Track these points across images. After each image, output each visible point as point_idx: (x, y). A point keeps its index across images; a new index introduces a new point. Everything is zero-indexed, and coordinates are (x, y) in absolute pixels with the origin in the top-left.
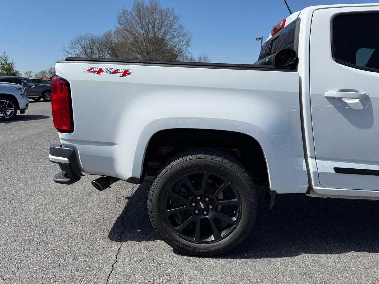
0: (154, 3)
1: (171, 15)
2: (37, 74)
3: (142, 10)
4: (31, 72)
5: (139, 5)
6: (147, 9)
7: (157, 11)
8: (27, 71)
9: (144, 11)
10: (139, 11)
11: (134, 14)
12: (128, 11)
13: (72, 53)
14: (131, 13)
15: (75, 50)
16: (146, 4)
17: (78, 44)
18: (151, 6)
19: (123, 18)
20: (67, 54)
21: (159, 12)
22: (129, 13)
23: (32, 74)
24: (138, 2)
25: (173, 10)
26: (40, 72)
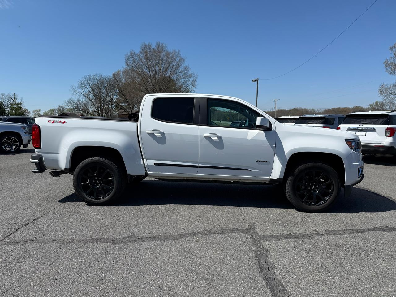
0: (161, 45)
1: (177, 57)
2: (46, 112)
3: (149, 52)
4: (40, 110)
5: (146, 48)
6: (154, 51)
7: (164, 54)
8: (36, 109)
9: (151, 53)
10: (147, 53)
11: (141, 56)
12: (136, 53)
13: (80, 92)
14: (138, 55)
15: (84, 90)
16: (153, 47)
17: (86, 84)
18: (158, 49)
19: (131, 60)
20: (75, 94)
21: (166, 53)
22: (136, 56)
23: (40, 113)
24: (145, 45)
25: (179, 53)
26: (49, 110)
